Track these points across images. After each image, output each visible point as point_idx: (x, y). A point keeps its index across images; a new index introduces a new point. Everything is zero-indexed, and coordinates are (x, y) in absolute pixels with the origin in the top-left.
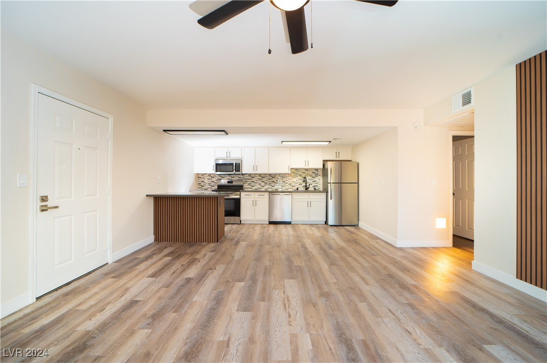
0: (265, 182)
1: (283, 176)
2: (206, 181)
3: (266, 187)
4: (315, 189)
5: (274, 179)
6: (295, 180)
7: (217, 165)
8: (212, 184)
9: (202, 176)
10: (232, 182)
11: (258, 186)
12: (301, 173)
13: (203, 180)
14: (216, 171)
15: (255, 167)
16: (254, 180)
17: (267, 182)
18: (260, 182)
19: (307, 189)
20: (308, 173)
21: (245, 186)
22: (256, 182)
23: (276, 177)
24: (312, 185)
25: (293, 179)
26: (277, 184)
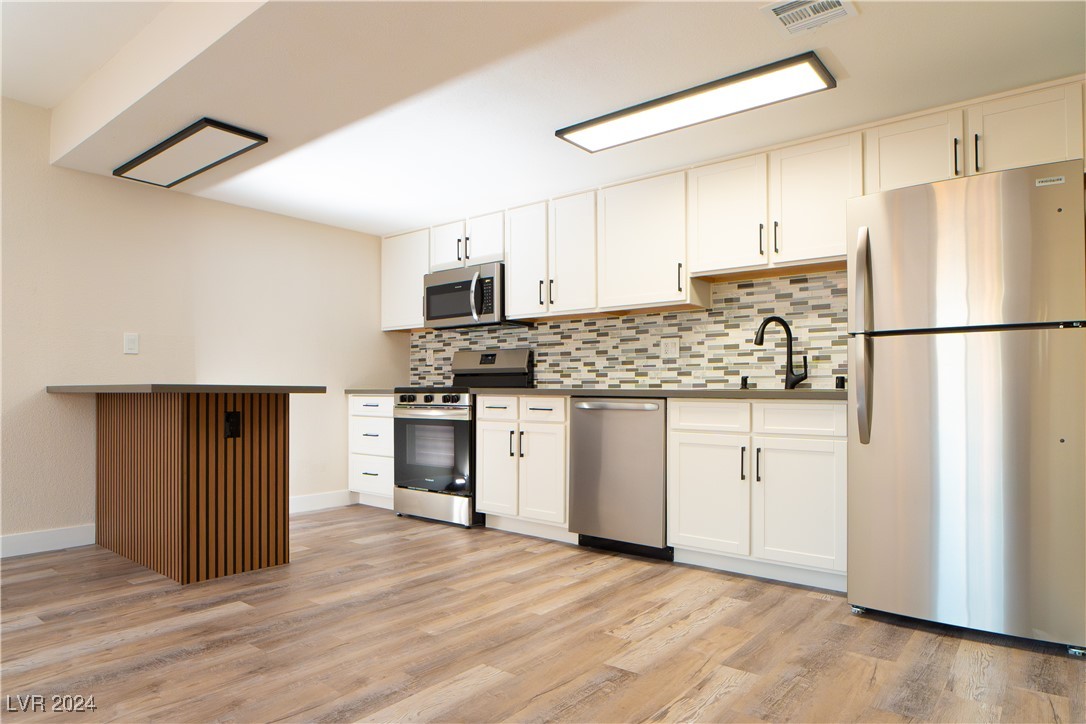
0: (611, 353)
4: (841, 383)
6: (733, 336)
7: (430, 292)
9: (420, 342)
10: (493, 359)
13: (422, 354)
14: (430, 317)
15: (546, 289)
16: (569, 346)
17: (616, 353)
20: (804, 295)
21: (540, 376)
22: (575, 354)
23: (652, 330)
24: (828, 358)
25: (731, 332)
26: (658, 363)
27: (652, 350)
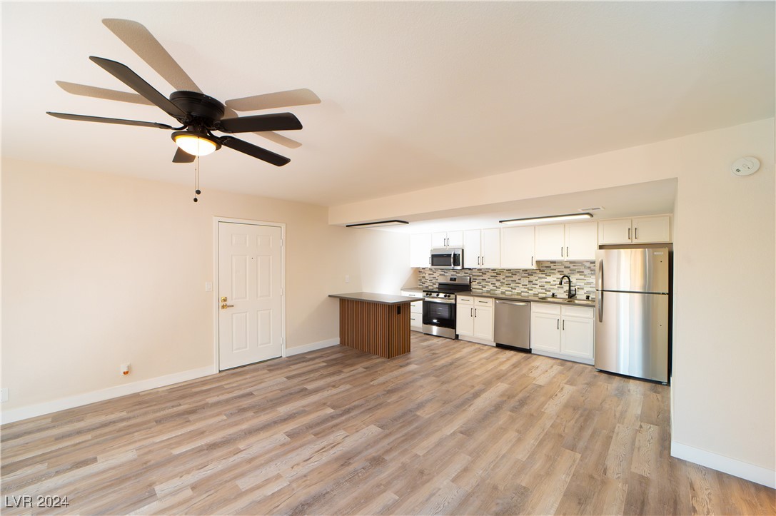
0: (502, 280)
1: (528, 273)
2: (427, 276)
3: (504, 289)
4: (588, 297)
5: (515, 278)
6: (549, 279)
7: (433, 256)
8: (434, 281)
9: (423, 270)
10: (455, 279)
11: (491, 287)
12: (562, 268)
13: (424, 275)
14: (433, 265)
15: (481, 259)
16: (485, 277)
17: (504, 281)
18: (494, 281)
19: (572, 296)
20: (575, 267)
21: (473, 287)
22: (487, 280)
23: (518, 274)
24: (583, 289)
25: (548, 277)
26: (520, 286)
27: (518, 281)
